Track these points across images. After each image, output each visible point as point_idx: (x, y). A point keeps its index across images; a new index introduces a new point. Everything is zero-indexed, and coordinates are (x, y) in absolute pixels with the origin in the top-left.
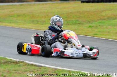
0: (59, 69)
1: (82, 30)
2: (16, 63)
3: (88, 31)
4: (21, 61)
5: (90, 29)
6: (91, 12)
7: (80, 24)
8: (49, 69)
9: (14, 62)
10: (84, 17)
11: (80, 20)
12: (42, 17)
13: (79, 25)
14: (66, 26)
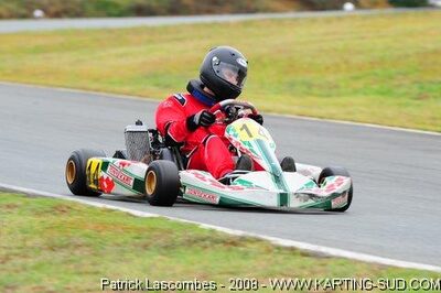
2: (233, 243)
4: (252, 234)
9: (224, 242)
12: (327, 68)
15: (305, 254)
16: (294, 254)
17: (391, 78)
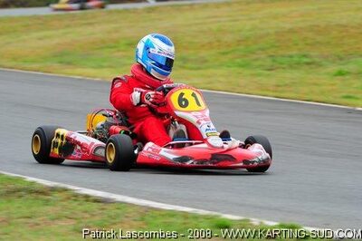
3: (330, 88)
5: (337, 80)
7: (313, 66)
8: (130, 210)
10: (328, 43)
11: (314, 53)
12: (203, 46)
13: (307, 67)
14: (268, 72)
15: (97, 200)
16: (87, 201)
17: (254, 53)
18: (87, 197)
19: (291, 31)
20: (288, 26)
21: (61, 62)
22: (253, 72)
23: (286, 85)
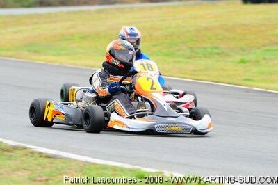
0: (94, 164)
1: (223, 70)
2: (7, 150)
3: (234, 72)
5: (240, 67)
6: (254, 26)
7: (222, 56)
8: (73, 164)
9: (3, 150)
10: (234, 38)
11: (223, 46)
13: (217, 57)
14: (187, 60)
15: (48, 157)
16: (41, 157)
18: (41, 154)
19: (206, 29)
20: (204, 25)
21: (30, 51)
22: (176, 60)
23: (200, 70)
